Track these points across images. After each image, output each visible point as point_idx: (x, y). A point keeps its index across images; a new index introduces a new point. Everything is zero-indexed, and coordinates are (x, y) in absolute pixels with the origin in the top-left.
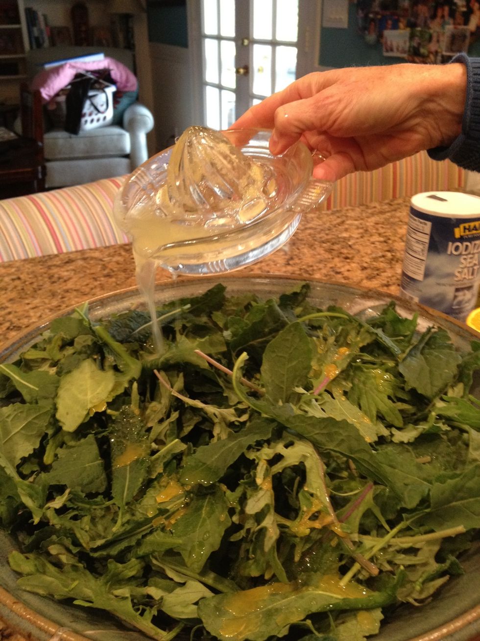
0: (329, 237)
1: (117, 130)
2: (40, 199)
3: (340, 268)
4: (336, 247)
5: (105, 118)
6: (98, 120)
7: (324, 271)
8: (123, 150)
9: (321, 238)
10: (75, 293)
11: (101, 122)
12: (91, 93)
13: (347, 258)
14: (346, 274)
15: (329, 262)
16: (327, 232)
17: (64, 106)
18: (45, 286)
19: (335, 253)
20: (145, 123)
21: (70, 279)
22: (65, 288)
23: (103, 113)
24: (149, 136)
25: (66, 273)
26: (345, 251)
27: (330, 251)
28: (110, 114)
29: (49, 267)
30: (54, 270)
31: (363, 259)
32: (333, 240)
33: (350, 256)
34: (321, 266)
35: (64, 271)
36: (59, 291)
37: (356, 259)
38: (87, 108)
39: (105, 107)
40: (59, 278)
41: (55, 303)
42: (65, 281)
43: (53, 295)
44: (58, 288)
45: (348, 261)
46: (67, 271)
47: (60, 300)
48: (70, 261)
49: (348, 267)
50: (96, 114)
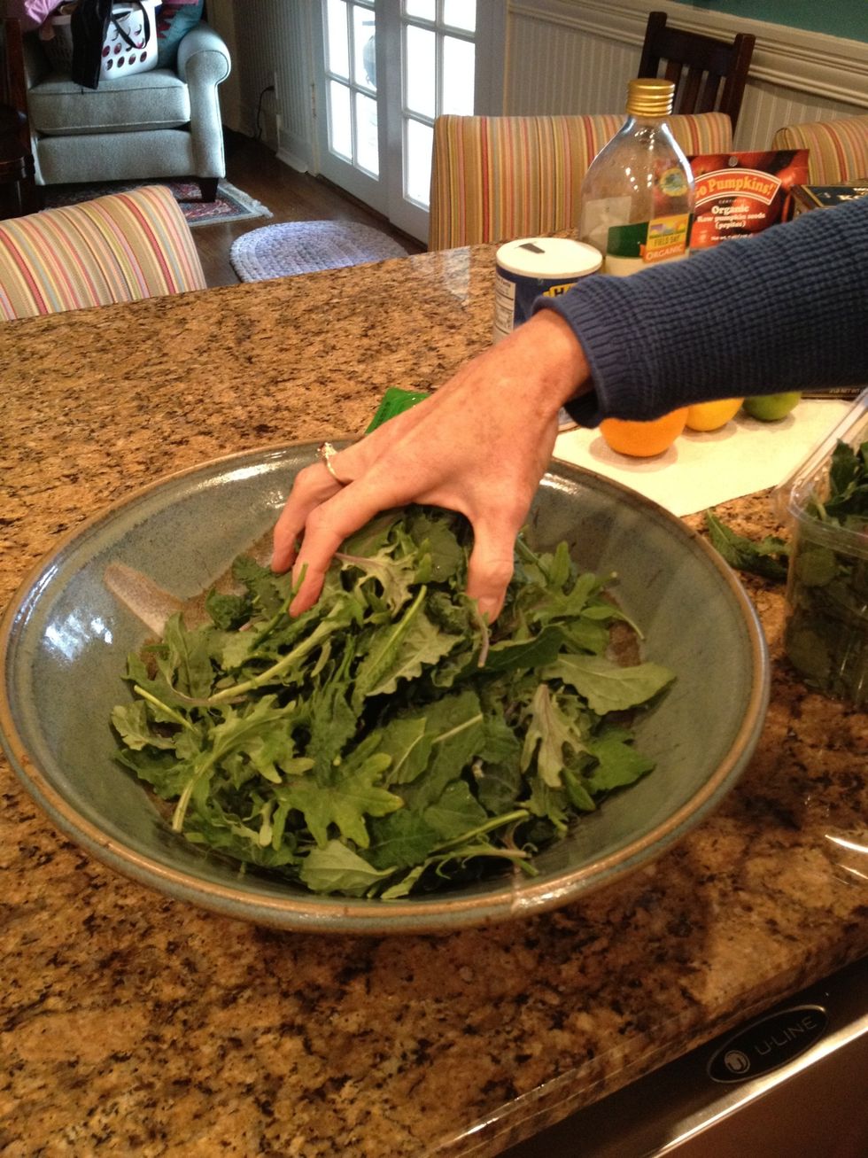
0: (437, 294)
1: (166, 80)
2: (9, 228)
3: (437, 342)
4: (441, 310)
5: (144, 56)
6: (132, 61)
7: (413, 346)
8: (177, 116)
9: (425, 295)
10: (54, 375)
11: (137, 64)
12: (116, 10)
13: (452, 327)
14: (443, 351)
15: (426, 333)
16: (436, 286)
17: (69, 34)
18: (13, 364)
19: (438, 318)
20: (216, 67)
21: (48, 354)
22: (40, 367)
23: (140, 47)
25: (43, 346)
26: (453, 316)
27: (431, 316)
28: (152, 49)
29: (20, 337)
30: (27, 342)
31: (475, 328)
32: (441, 299)
33: (457, 324)
34: (411, 338)
35: (40, 344)
36: (32, 372)
37: (464, 330)
38: (111, 37)
39: (142, 35)
40: (33, 354)
41: (25, 389)
42: (41, 358)
43: (24, 377)
44: (32, 367)
45: (453, 331)
46: (45, 343)
47: (32, 385)
48: (49, 328)
49: (447, 341)
50: (128, 50)
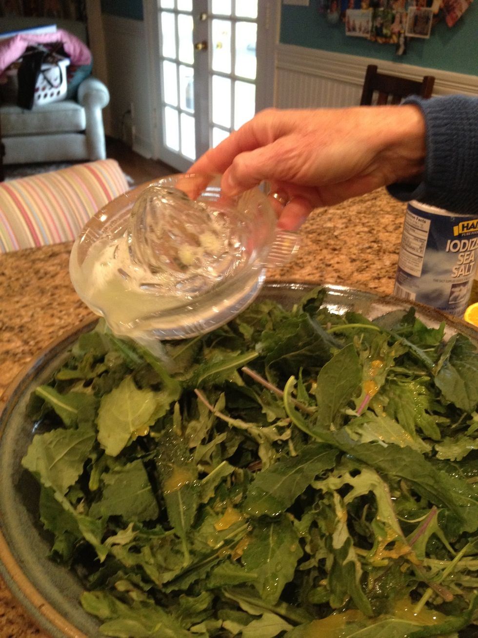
0: (314, 227)
1: (71, 106)
2: (14, 186)
3: (329, 260)
4: (322, 238)
5: (59, 93)
6: (52, 95)
7: (314, 264)
8: (78, 125)
9: (306, 228)
10: (64, 290)
11: (55, 97)
12: (44, 67)
13: (335, 250)
14: (336, 266)
15: (318, 254)
16: (311, 222)
17: (16, 81)
18: (32, 282)
19: (322, 244)
20: (100, 99)
21: (57, 274)
22: (53, 284)
23: (57, 87)
24: (104, 111)
25: (51, 268)
26: (332, 242)
27: (317, 242)
28: (63, 89)
29: (34, 262)
30: (39, 265)
31: (351, 250)
32: (319, 231)
33: (338, 247)
34: (311, 258)
35: (50, 266)
36: (48, 288)
37: (344, 251)
38: (40, 82)
39: (58, 81)
40: (46, 274)
41: (45, 301)
42: (53, 277)
43: (43, 292)
44: (48, 284)
45: (336, 252)
46: (53, 265)
47: (50, 298)
48: (53, 255)
49: (336, 260)
50: (50, 89)
